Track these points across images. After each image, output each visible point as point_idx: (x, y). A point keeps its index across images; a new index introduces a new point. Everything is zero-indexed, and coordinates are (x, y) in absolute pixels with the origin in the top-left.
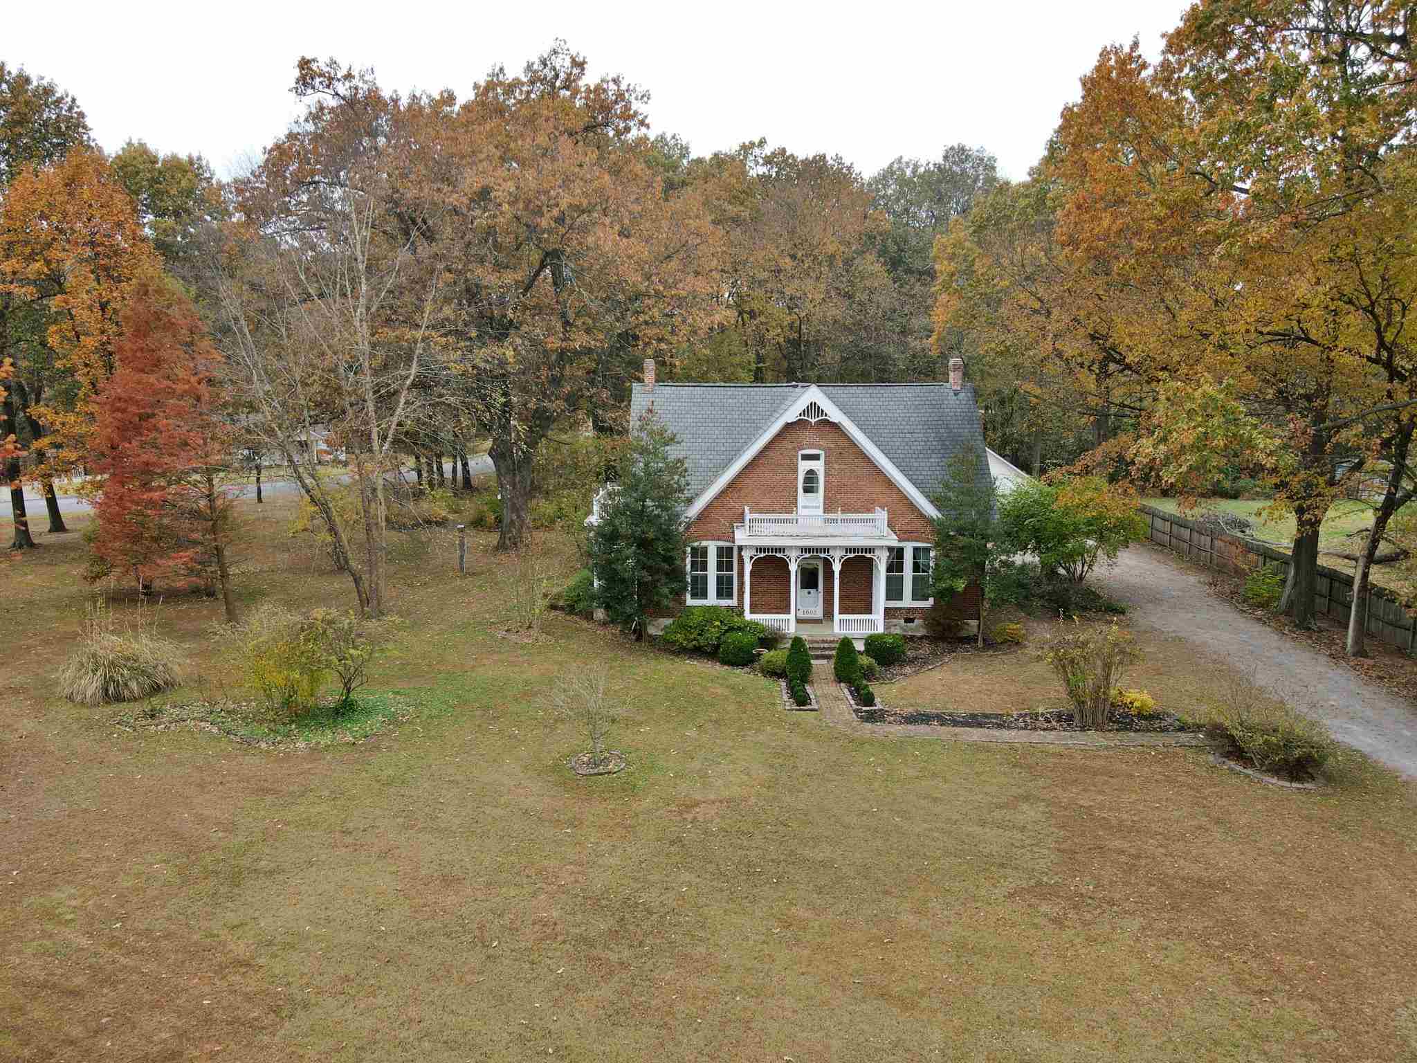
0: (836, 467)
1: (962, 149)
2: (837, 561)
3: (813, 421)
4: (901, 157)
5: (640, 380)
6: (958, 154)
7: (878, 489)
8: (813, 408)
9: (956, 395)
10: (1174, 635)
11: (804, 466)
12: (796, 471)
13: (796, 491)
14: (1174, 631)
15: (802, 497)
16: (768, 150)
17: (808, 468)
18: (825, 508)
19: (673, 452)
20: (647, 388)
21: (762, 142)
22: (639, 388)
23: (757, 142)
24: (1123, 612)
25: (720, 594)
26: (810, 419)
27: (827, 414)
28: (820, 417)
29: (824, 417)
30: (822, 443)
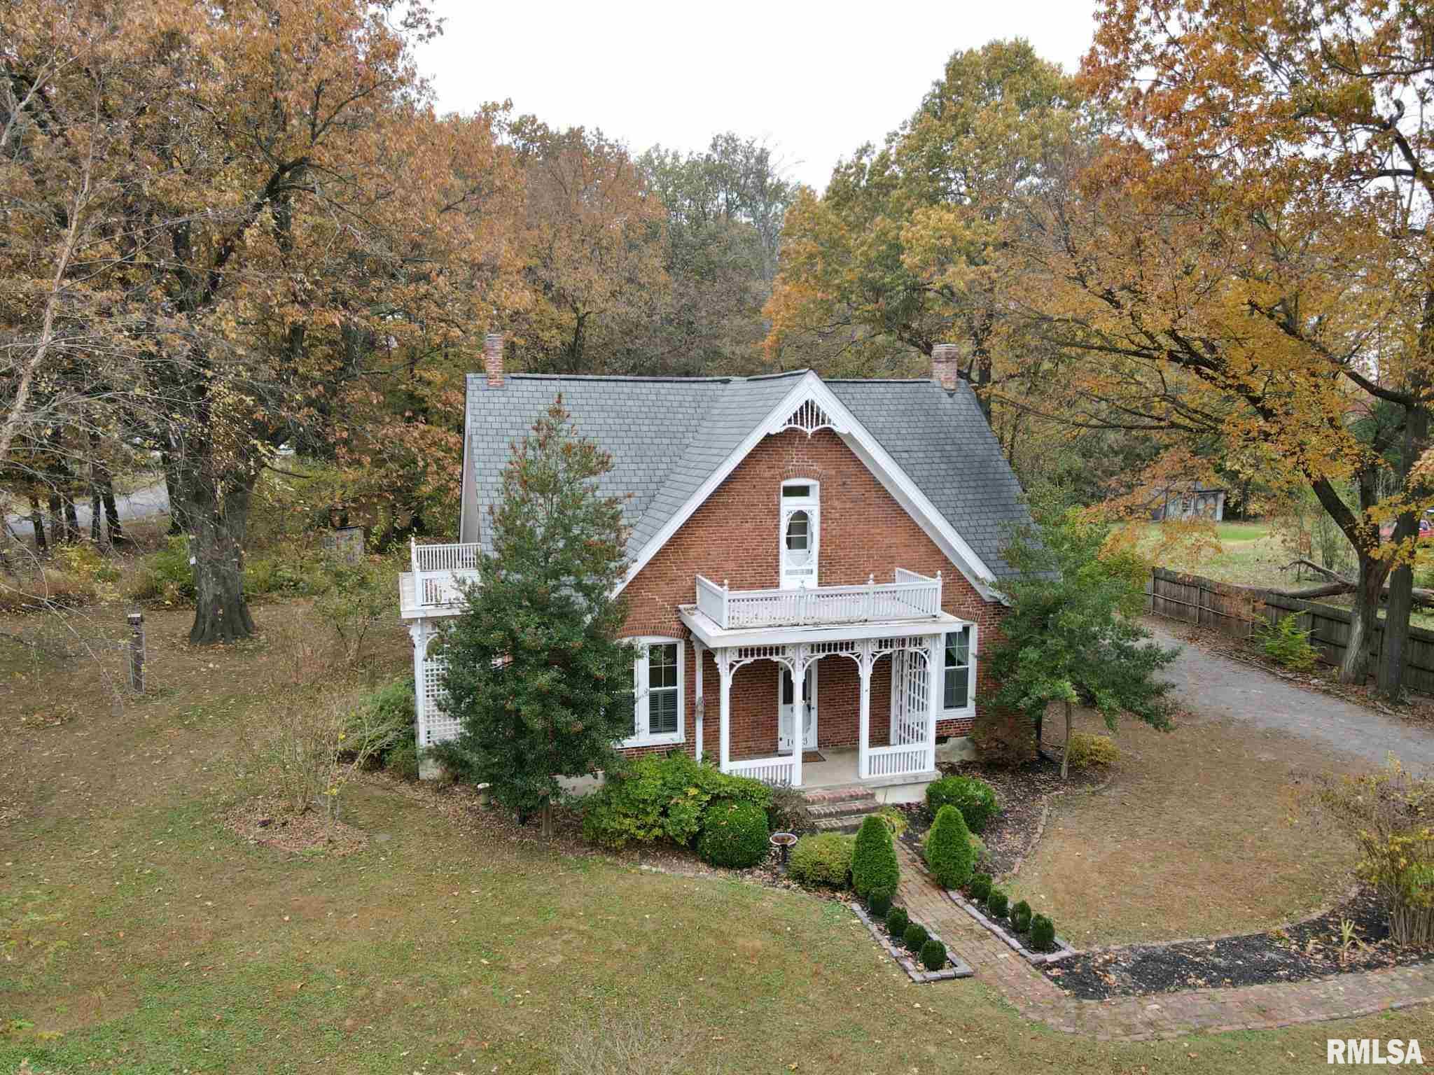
0: (836, 504)
1: (731, 139)
2: (864, 663)
3: (810, 431)
4: (658, 145)
5: (479, 368)
6: (728, 144)
7: (899, 539)
8: (808, 410)
9: (950, 395)
11: (788, 506)
12: (776, 514)
13: (777, 547)
15: (788, 558)
16: (514, 117)
17: (797, 509)
18: (820, 578)
19: (603, 487)
20: (493, 383)
21: (508, 106)
22: (478, 381)
23: (501, 104)
25: (655, 726)
26: (804, 429)
27: (829, 421)
28: (821, 426)
29: (826, 425)
30: (817, 467)
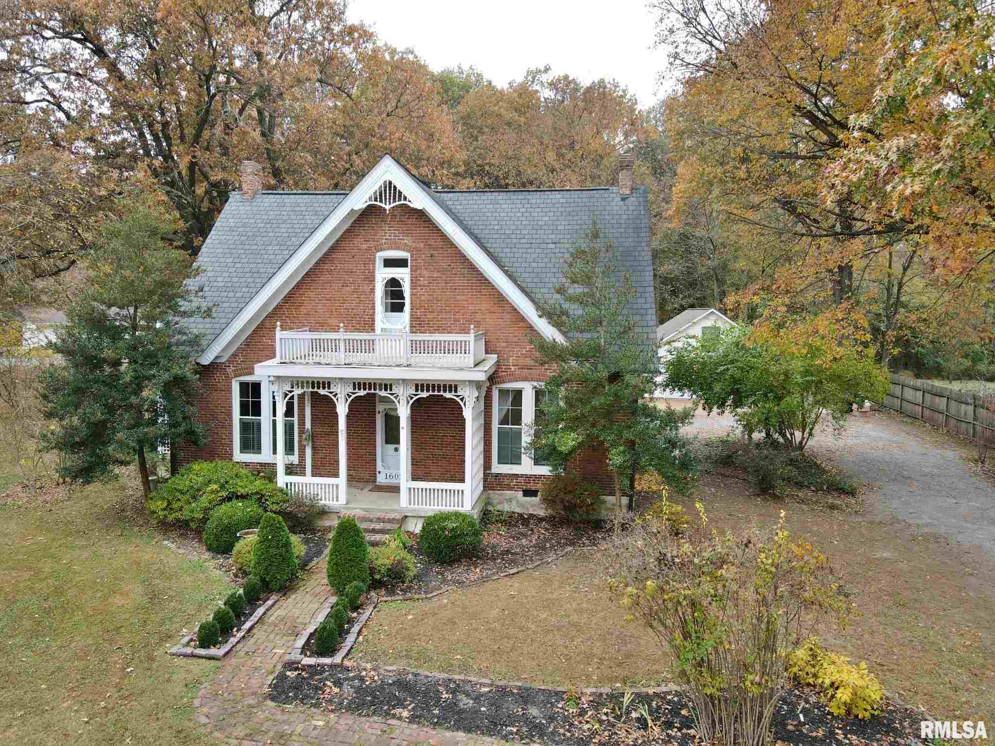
0: (426, 273)
2: (403, 402)
3: (388, 207)
7: (484, 306)
9: (623, 199)
10: (926, 530)
11: (383, 274)
12: (371, 279)
13: (373, 308)
14: (927, 525)
15: (382, 319)
16: (552, 76)
18: (412, 333)
20: (246, 196)
21: (547, 70)
23: (543, 69)
24: (852, 493)
26: (383, 205)
27: (405, 199)
28: (397, 203)
29: (403, 202)
30: (407, 241)
